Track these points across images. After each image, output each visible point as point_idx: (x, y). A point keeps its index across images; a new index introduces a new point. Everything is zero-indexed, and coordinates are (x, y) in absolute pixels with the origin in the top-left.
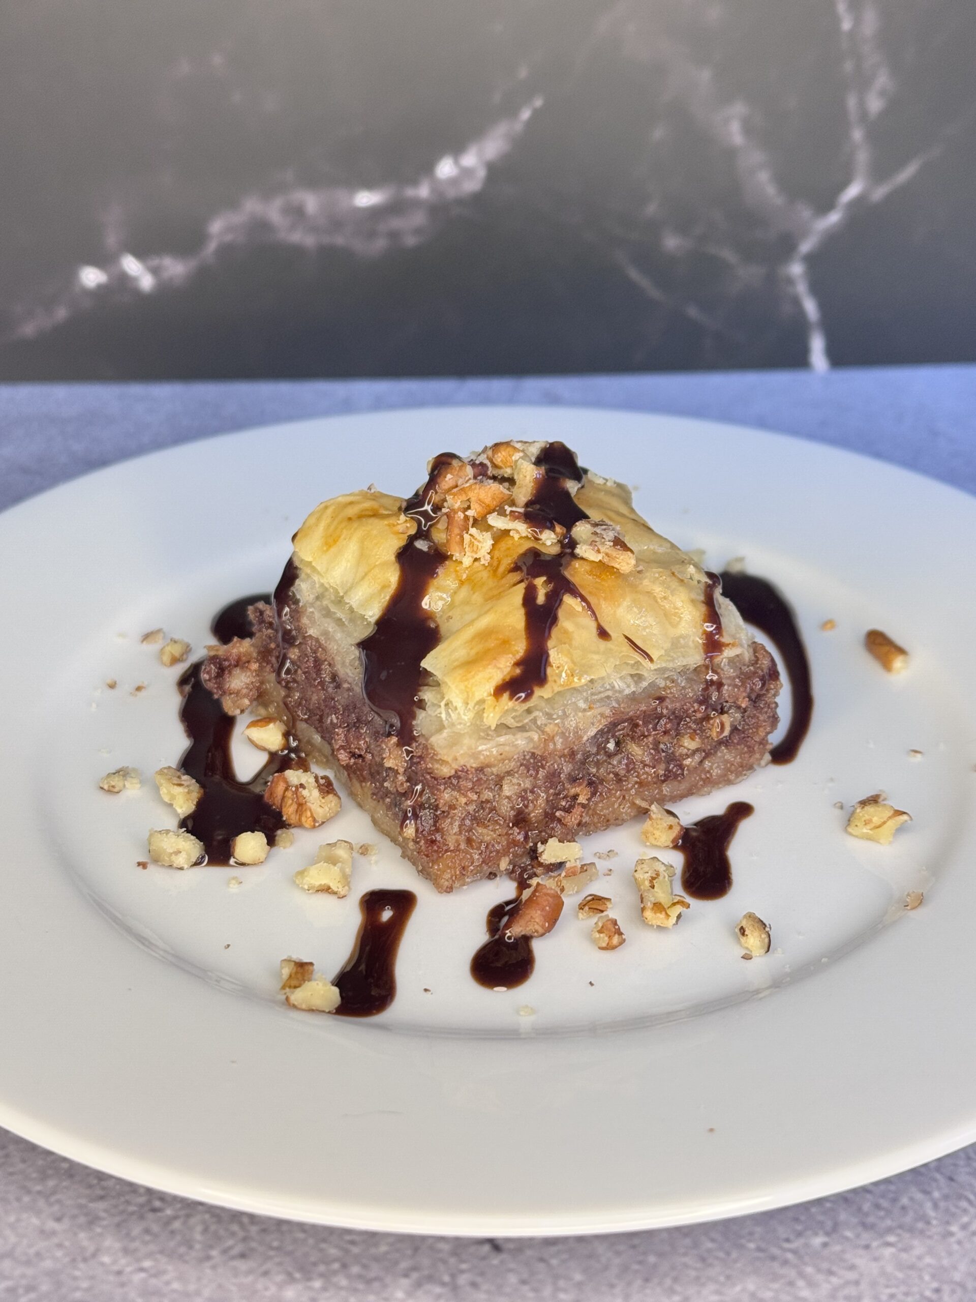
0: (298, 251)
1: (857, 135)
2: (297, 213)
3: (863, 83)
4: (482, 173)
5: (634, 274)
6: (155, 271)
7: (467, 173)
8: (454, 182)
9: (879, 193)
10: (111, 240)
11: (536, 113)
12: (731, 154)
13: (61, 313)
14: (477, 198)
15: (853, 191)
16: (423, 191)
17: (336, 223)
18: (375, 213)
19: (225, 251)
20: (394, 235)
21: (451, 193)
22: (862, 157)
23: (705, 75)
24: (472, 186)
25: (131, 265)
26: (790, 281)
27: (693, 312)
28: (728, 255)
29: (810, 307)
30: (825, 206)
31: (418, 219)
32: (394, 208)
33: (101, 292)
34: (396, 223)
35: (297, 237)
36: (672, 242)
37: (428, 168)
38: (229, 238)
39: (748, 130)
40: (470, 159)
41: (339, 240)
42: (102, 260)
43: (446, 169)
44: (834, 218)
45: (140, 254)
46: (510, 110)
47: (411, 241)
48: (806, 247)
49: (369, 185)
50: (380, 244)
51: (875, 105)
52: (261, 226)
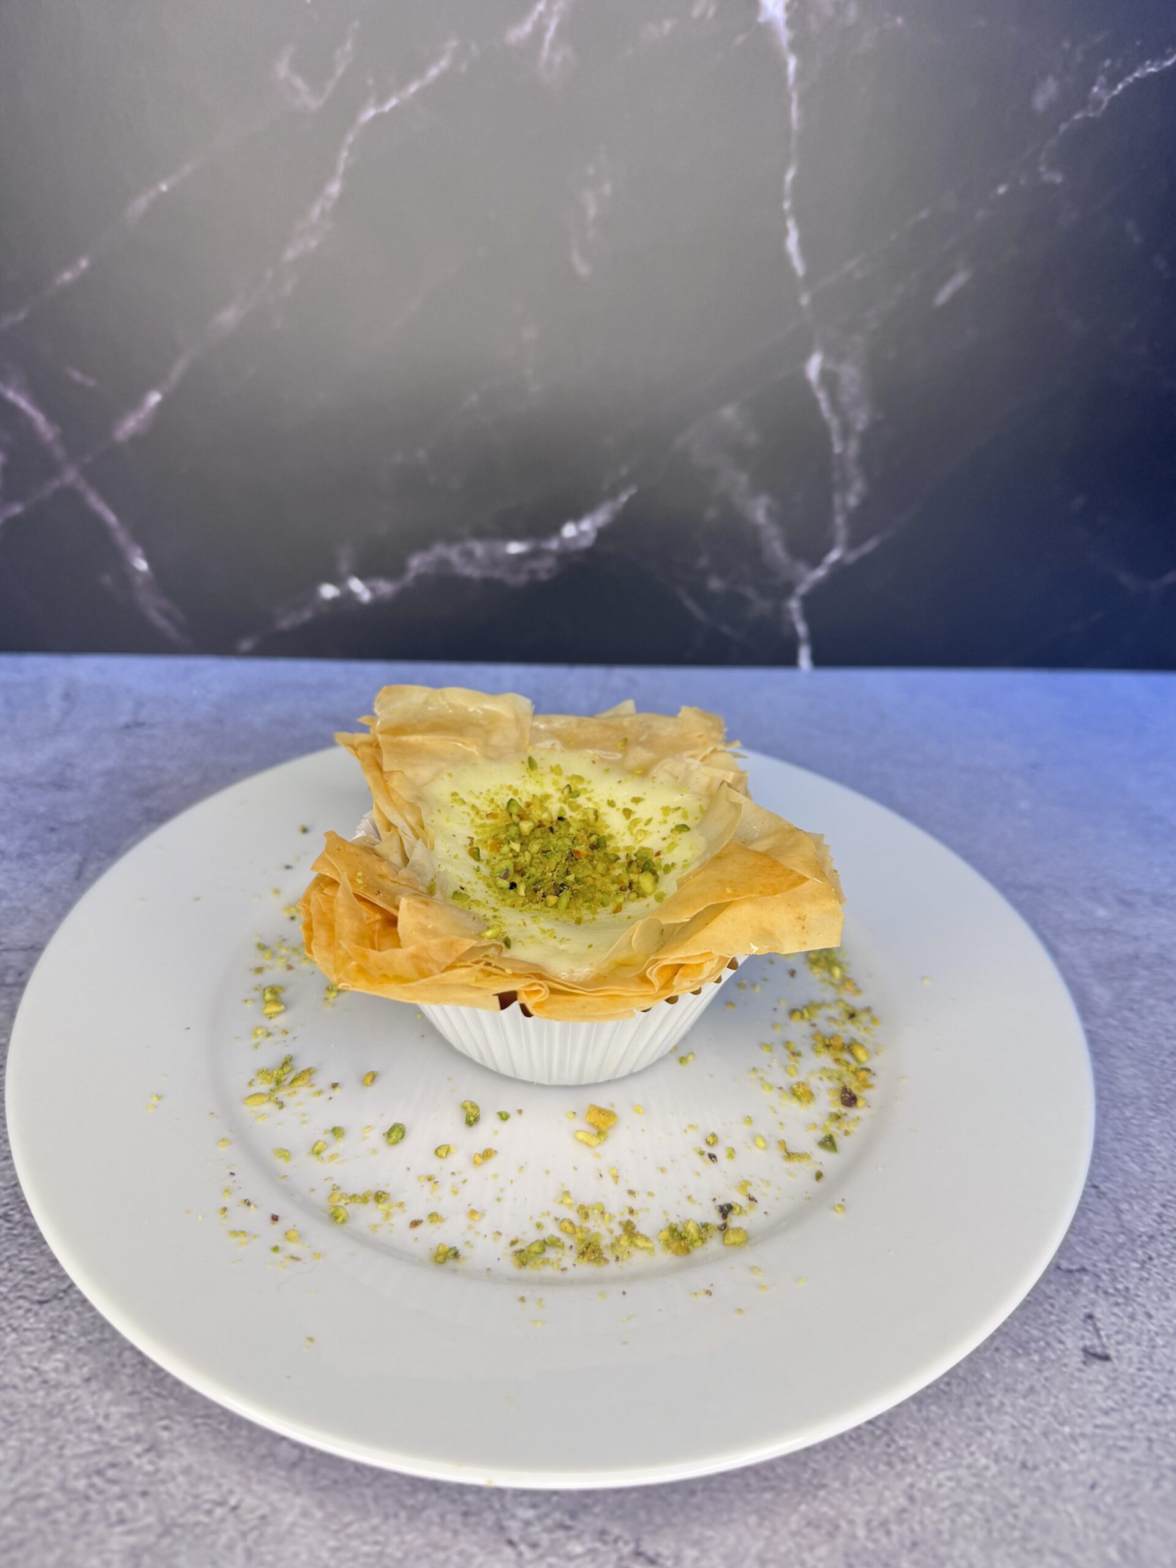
0: (467, 581)
1: (839, 520)
2: (469, 555)
3: (845, 486)
4: (592, 536)
5: (689, 604)
6: (372, 590)
7: (582, 534)
8: (574, 539)
9: (852, 557)
10: (344, 567)
11: (631, 499)
12: (756, 529)
13: (307, 615)
14: (589, 552)
15: (834, 556)
16: (553, 545)
17: (495, 562)
18: (520, 558)
19: (419, 578)
20: (533, 572)
21: (572, 547)
22: (842, 534)
23: (743, 478)
24: (586, 543)
25: (356, 585)
26: (789, 612)
27: (726, 629)
28: (750, 593)
29: (802, 629)
30: (815, 563)
31: (548, 563)
32: (534, 554)
33: (334, 601)
34: (535, 564)
35: (470, 571)
36: (715, 584)
37: (556, 529)
38: (423, 570)
39: (770, 513)
40: (586, 525)
41: (496, 574)
42: (337, 580)
43: (569, 531)
44: (820, 573)
45: (363, 577)
46: (613, 494)
47: (543, 576)
48: (802, 589)
49: (517, 537)
50: (522, 578)
51: (852, 501)
52: (444, 563)
